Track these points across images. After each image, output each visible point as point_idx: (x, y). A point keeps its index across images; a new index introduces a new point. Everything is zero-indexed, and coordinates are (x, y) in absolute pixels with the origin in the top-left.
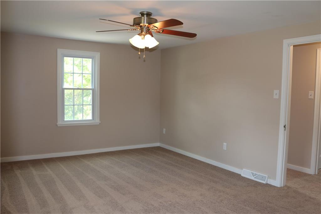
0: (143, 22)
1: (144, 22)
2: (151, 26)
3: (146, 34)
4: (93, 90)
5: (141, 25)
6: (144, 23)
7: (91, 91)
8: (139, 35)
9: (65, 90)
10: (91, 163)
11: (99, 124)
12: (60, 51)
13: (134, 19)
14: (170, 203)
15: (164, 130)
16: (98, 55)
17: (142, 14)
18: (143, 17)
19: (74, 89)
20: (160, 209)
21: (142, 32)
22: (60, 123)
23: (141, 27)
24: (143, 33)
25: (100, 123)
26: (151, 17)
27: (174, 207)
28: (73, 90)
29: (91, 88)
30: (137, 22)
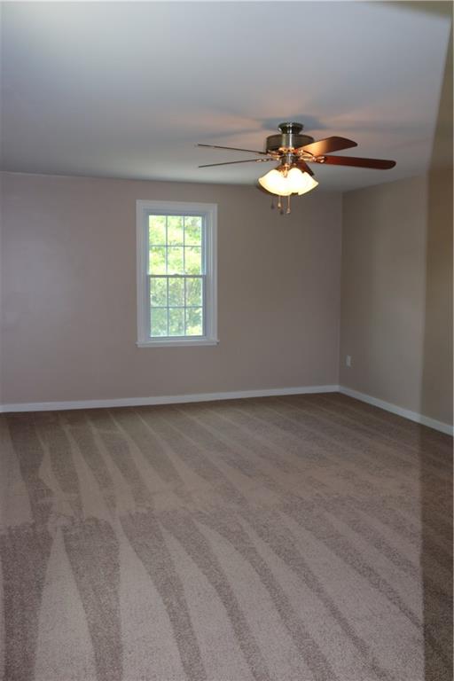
0: (284, 144)
1: (288, 145)
2: (301, 151)
3: (292, 166)
4: (205, 277)
5: (281, 149)
6: (288, 147)
7: (201, 280)
8: (277, 169)
9: (152, 279)
10: (197, 419)
11: (215, 344)
12: (141, 205)
13: (269, 138)
14: (336, 496)
15: (349, 358)
16: (213, 209)
17: (284, 128)
18: (284, 135)
19: (168, 276)
20: (313, 506)
21: (283, 164)
22: (141, 342)
23: (281, 153)
24: (286, 165)
25: (218, 343)
26: (301, 133)
27: (344, 505)
28: (165, 279)
29: (201, 273)
30: (273, 145)
